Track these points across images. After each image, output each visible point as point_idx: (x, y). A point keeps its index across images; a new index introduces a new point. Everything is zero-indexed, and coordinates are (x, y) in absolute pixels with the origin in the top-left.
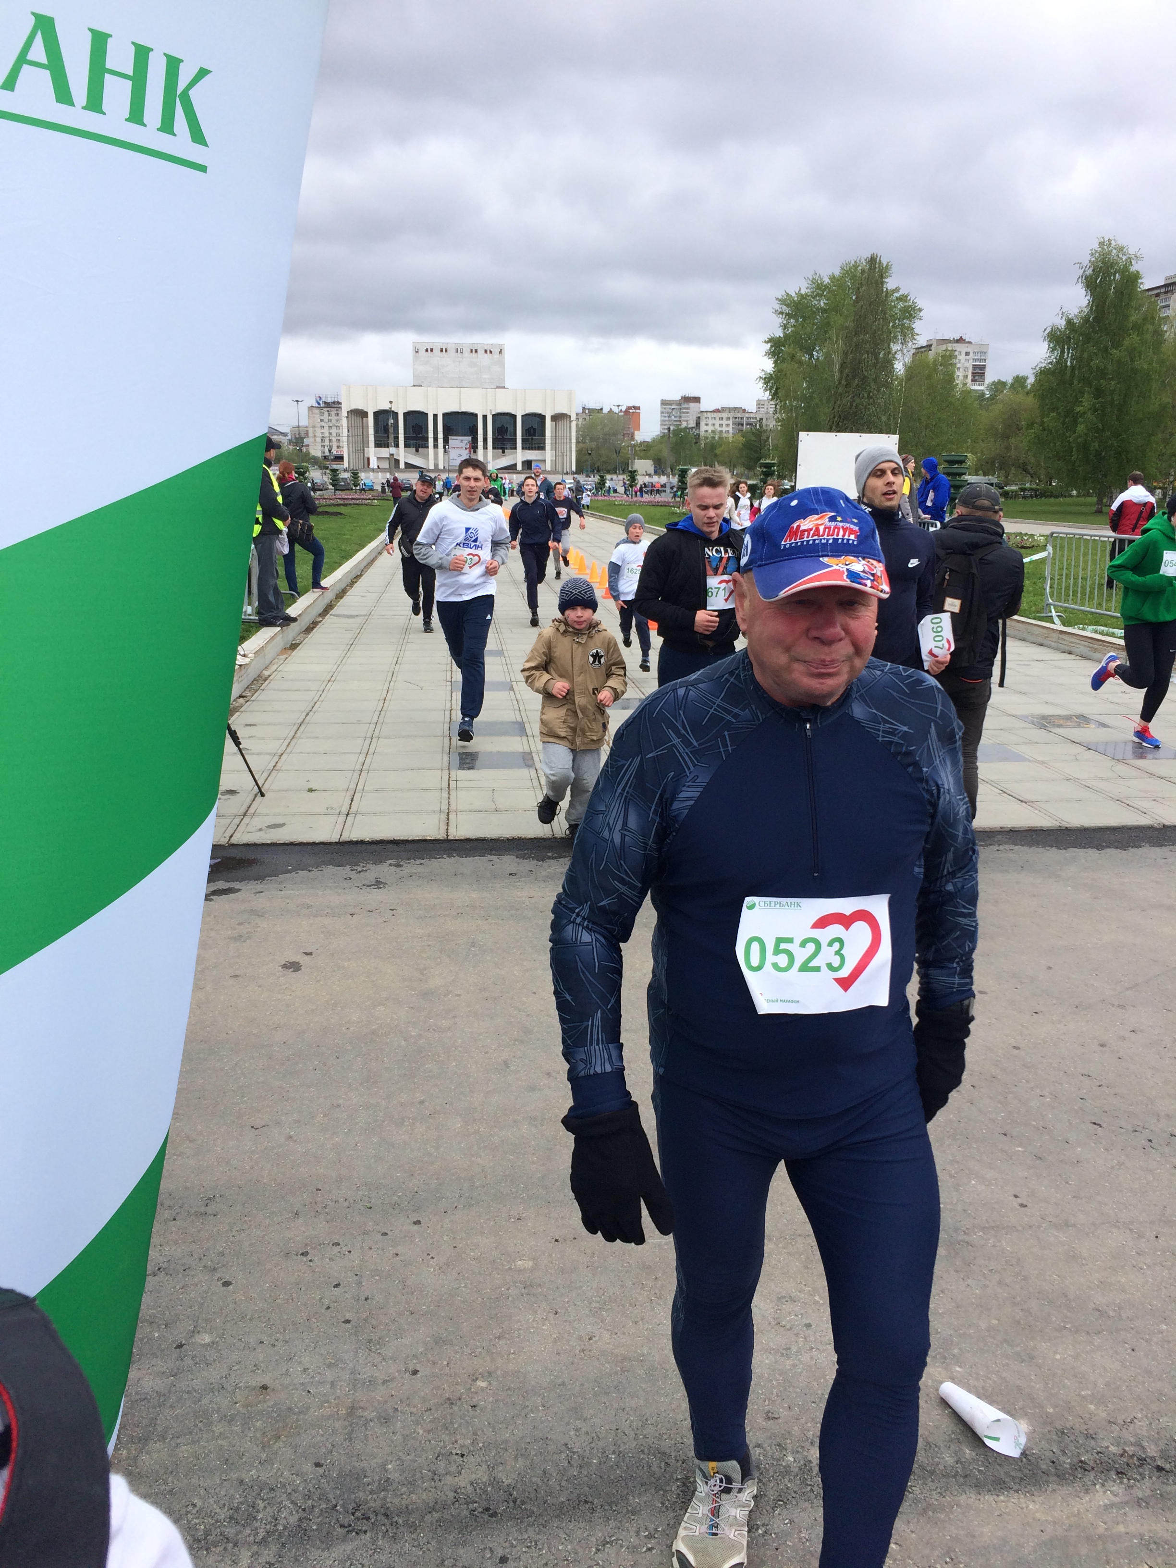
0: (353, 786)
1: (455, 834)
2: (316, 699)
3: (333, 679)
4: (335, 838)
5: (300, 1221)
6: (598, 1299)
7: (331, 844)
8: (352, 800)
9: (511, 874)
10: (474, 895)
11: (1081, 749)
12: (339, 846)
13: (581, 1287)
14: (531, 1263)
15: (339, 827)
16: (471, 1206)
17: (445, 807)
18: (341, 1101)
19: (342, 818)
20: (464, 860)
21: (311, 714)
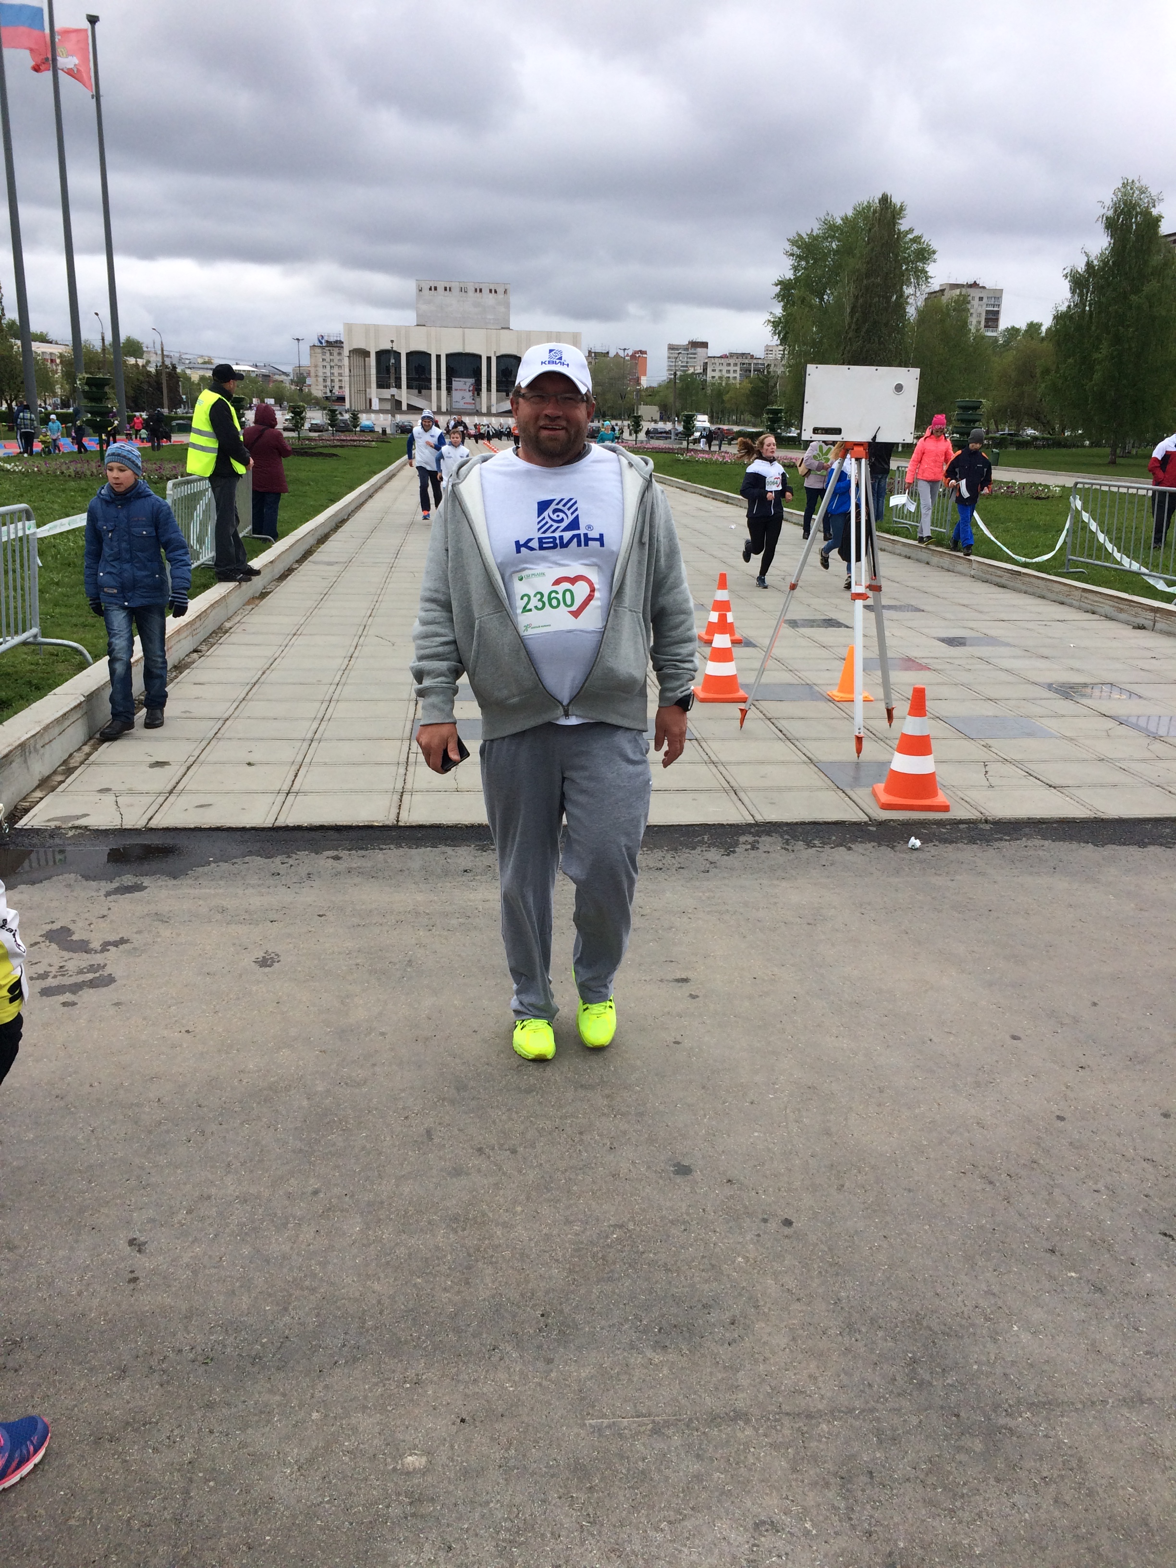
0: (299, 759)
1: (406, 819)
2: (276, 655)
3: (299, 632)
4: (268, 823)
5: (125, 1384)
6: (508, 1524)
7: (263, 829)
8: (296, 776)
9: (466, 871)
10: (420, 897)
11: (1111, 724)
12: (272, 833)
13: (487, 1503)
14: (424, 1460)
15: (276, 808)
16: (355, 1359)
17: (399, 786)
18: (213, 1191)
19: (281, 798)
20: (414, 851)
21: (268, 672)
